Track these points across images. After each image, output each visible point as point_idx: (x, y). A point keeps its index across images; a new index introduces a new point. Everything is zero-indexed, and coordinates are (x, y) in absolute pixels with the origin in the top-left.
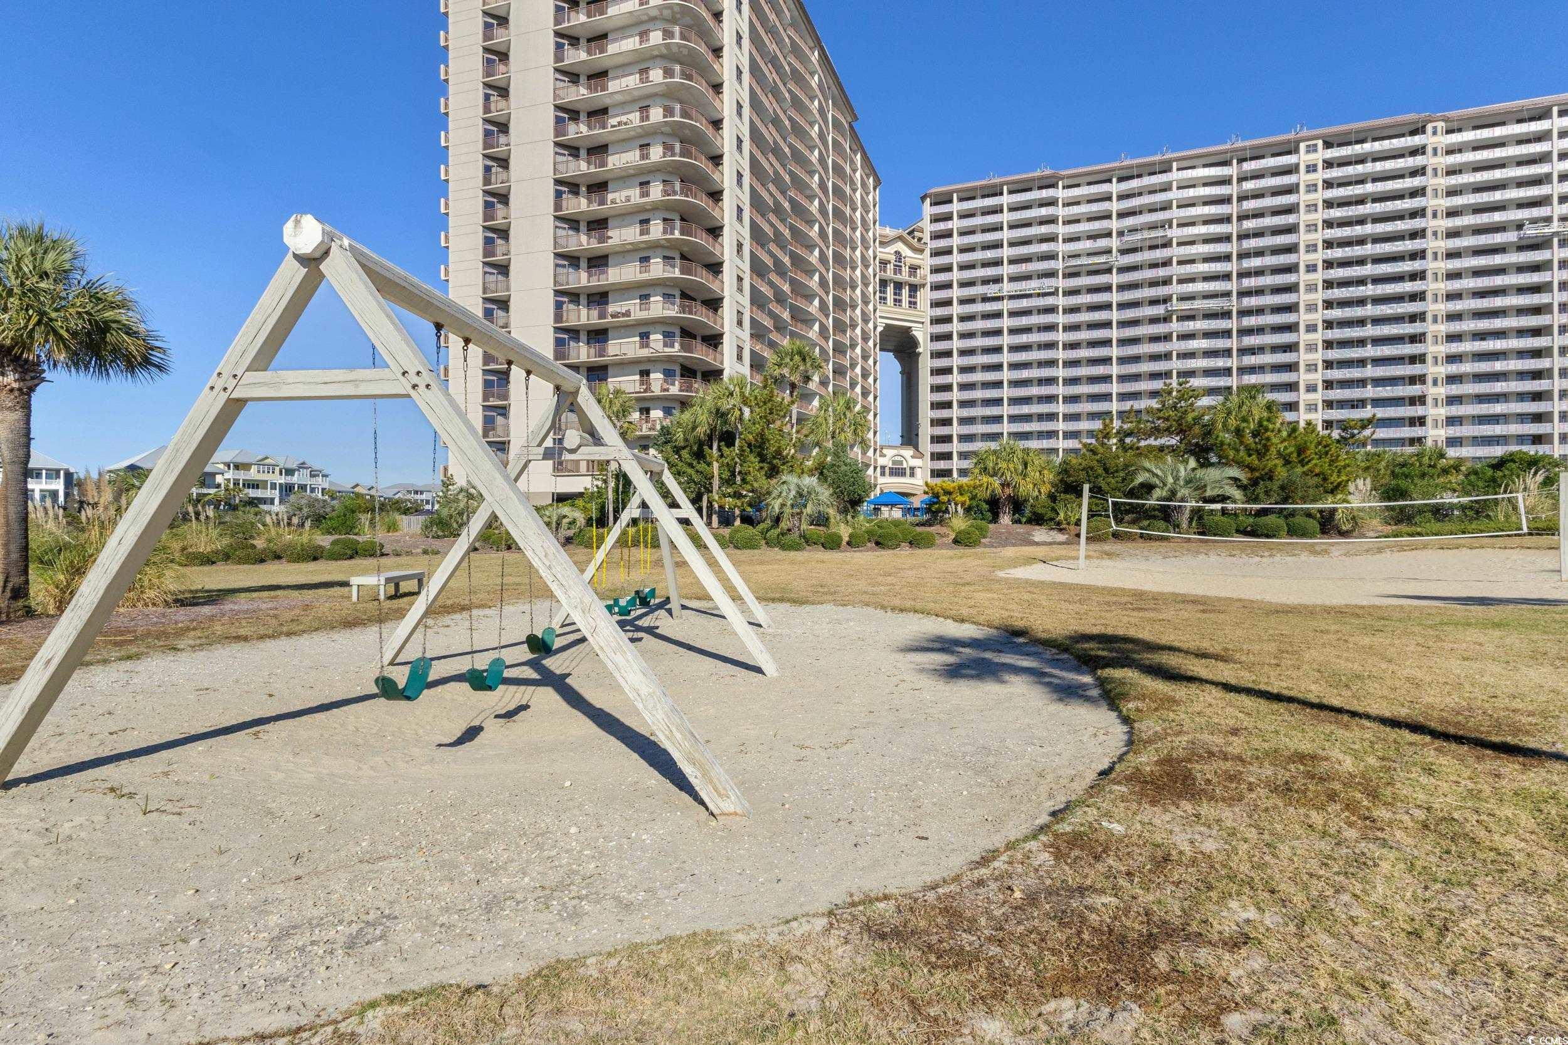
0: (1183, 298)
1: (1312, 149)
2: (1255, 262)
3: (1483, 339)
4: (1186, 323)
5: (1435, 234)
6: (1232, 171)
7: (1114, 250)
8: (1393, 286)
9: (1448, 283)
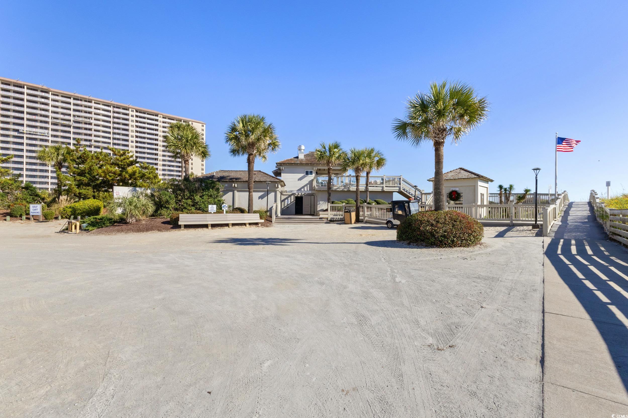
0: (95, 141)
1: (132, 111)
2: (118, 136)
3: (170, 167)
4: (97, 149)
5: (160, 140)
6: (111, 109)
7: (72, 121)
8: (151, 151)
9: (163, 152)
